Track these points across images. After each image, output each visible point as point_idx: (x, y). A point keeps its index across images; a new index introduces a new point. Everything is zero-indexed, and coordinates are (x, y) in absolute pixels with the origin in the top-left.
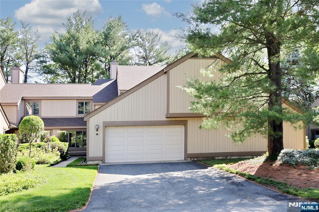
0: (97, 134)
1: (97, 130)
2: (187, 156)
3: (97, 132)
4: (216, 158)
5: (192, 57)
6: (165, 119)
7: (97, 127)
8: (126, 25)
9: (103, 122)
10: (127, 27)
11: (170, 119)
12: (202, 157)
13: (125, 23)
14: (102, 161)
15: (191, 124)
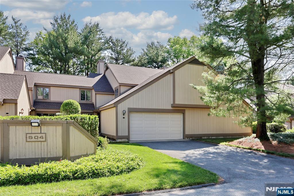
0: (124, 118)
1: (124, 115)
2: (185, 136)
3: (124, 116)
4: (203, 138)
5: (189, 63)
6: (171, 108)
7: (124, 112)
8: (102, 31)
9: (128, 108)
10: (103, 33)
11: (174, 108)
12: (194, 137)
13: (101, 30)
14: (128, 139)
15: (188, 112)
